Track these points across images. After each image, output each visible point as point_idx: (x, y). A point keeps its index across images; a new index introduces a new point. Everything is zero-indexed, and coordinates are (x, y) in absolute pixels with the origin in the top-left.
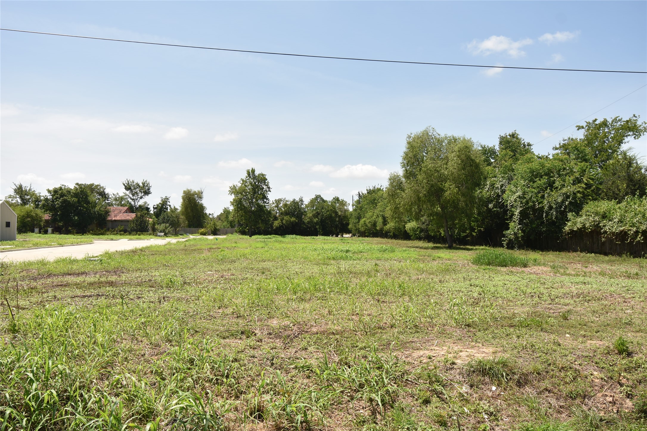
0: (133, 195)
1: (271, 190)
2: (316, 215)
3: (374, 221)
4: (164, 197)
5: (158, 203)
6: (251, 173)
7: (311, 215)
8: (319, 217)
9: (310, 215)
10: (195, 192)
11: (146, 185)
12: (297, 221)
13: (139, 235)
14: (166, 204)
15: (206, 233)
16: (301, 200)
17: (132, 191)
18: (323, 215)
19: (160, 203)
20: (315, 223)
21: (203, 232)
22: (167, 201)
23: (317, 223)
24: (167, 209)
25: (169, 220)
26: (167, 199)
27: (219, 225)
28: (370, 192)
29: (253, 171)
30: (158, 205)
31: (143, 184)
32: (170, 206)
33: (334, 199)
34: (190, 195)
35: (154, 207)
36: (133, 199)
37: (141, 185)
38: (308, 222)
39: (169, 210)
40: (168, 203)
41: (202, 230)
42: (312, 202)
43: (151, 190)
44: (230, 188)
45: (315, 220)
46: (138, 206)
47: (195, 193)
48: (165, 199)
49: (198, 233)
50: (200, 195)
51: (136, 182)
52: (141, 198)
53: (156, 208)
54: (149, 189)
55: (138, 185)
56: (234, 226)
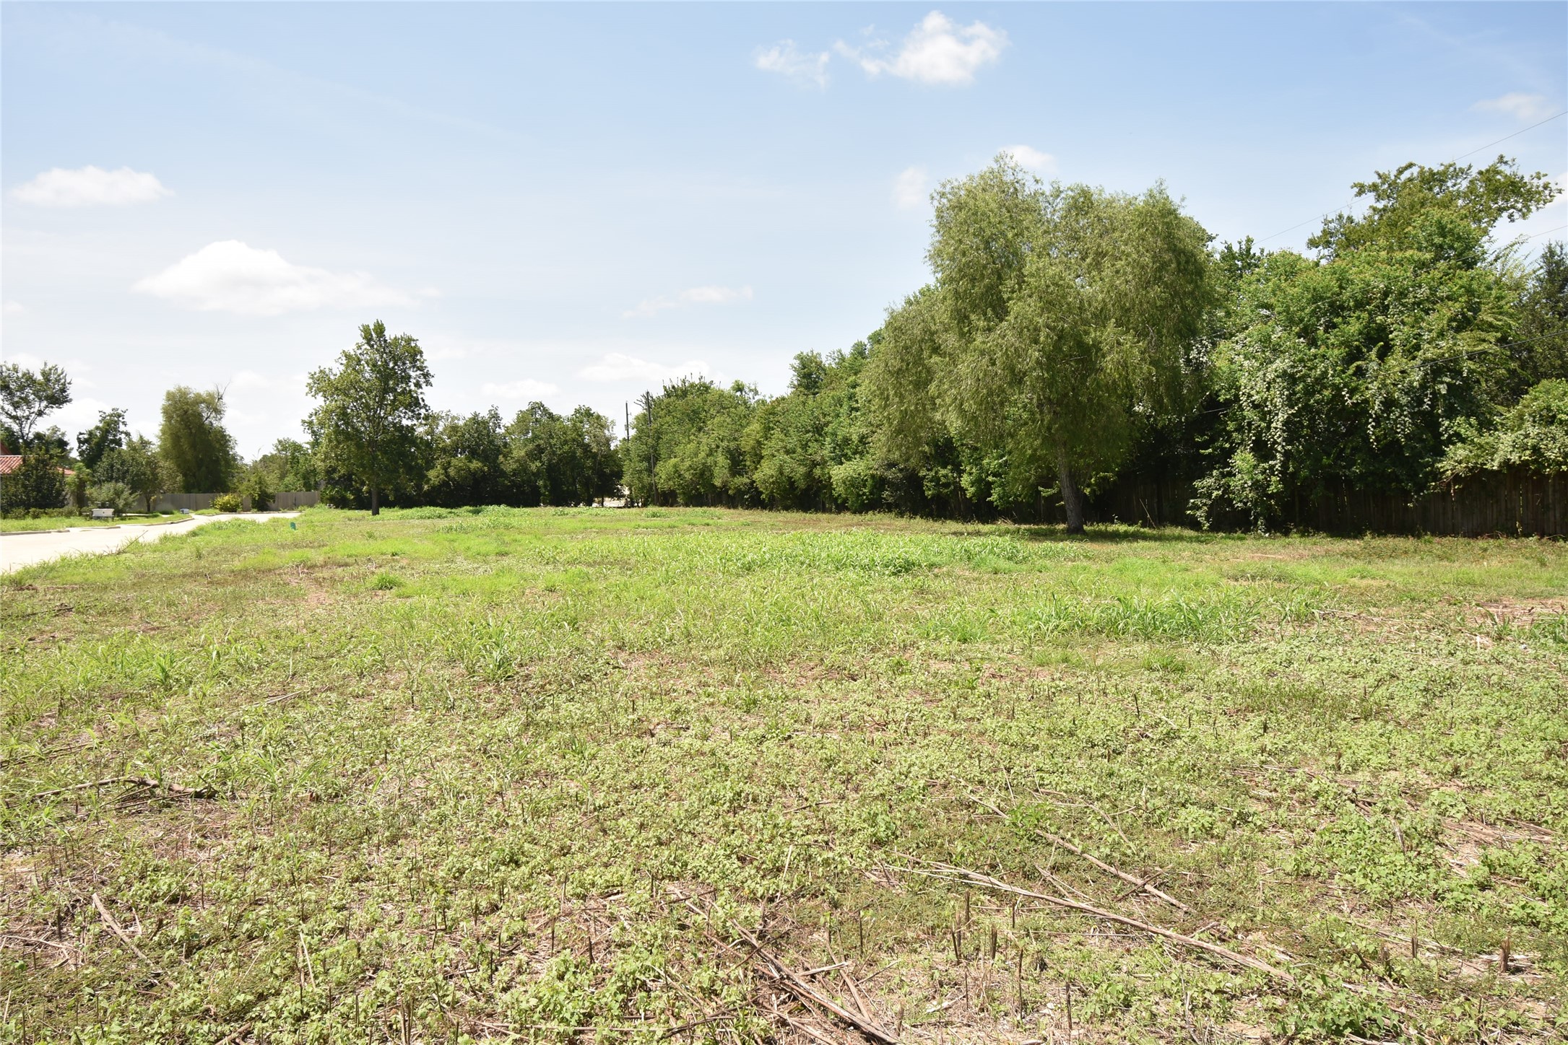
0: (16, 406)
1: (432, 380)
2: (537, 453)
3: (703, 464)
4: (109, 411)
5: (92, 427)
6: (375, 334)
7: (523, 453)
8: (545, 458)
9: (519, 453)
10: (198, 395)
11: (53, 377)
12: (486, 469)
13: (36, 516)
14: (116, 430)
15: (237, 506)
16: (495, 416)
17: (11, 394)
18: (554, 453)
19: (97, 428)
20: (534, 474)
21: (228, 502)
22: (117, 423)
23: (537, 475)
24: (119, 443)
25: (127, 471)
26: (119, 416)
27: (272, 483)
28: (672, 393)
29: (380, 329)
30: (91, 433)
31: (46, 375)
32: (127, 434)
33: (577, 411)
34: (187, 403)
35: (78, 439)
36: (15, 418)
37: (39, 377)
38: (515, 473)
39: (124, 447)
40: (122, 428)
41: (226, 498)
42: (523, 419)
43: (71, 392)
44: (312, 377)
45: (534, 466)
46: (31, 436)
47: (199, 400)
48: (111, 416)
49: (214, 506)
50: (214, 403)
51: (22, 369)
52: (40, 413)
53: (86, 441)
54: (63, 390)
55: (29, 379)
56: (316, 486)
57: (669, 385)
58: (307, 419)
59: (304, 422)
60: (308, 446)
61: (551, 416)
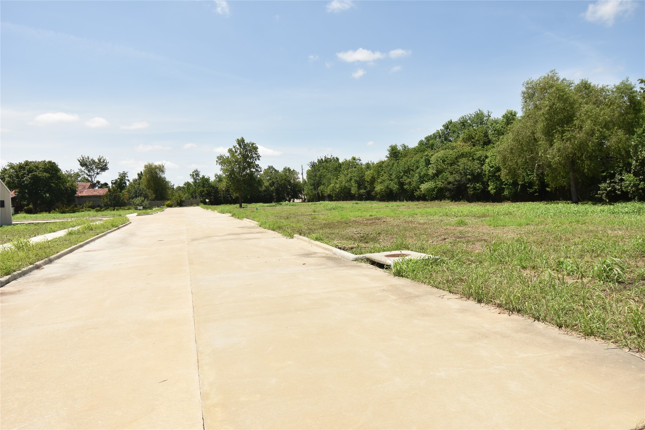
0: (89, 171)
1: (260, 158)
2: (273, 184)
4: (122, 172)
5: (117, 178)
6: (241, 142)
8: (276, 186)
9: (267, 184)
10: (156, 166)
11: (102, 161)
13: (117, 210)
14: (125, 179)
15: (172, 205)
17: (87, 167)
18: (278, 184)
19: (118, 178)
20: (272, 191)
21: (169, 204)
22: (125, 176)
24: (125, 183)
25: (142, 193)
26: (125, 174)
27: (185, 196)
28: (320, 161)
29: (243, 140)
30: (116, 181)
31: (99, 160)
32: (128, 180)
33: (284, 169)
34: (152, 169)
35: (112, 183)
36: (89, 176)
37: (97, 161)
38: (265, 191)
39: (128, 185)
40: (127, 178)
41: (168, 202)
42: (266, 172)
43: (109, 166)
44: (218, 157)
45: (271, 188)
46: (95, 182)
47: (156, 167)
48: (122, 174)
49: (164, 205)
50: (161, 169)
51: (90, 158)
52: (98, 174)
53: (114, 183)
54: (106, 165)
55: (94, 162)
56: (196, 197)
57: (320, 158)
58: (192, 174)
59: (191, 175)
60: (192, 183)
61: (275, 170)
